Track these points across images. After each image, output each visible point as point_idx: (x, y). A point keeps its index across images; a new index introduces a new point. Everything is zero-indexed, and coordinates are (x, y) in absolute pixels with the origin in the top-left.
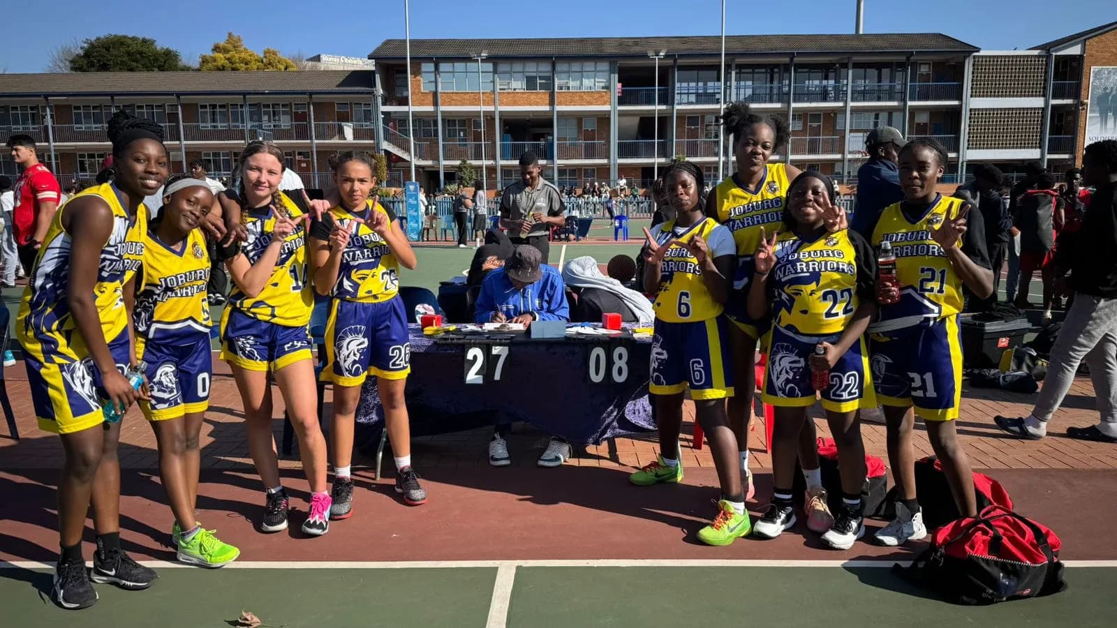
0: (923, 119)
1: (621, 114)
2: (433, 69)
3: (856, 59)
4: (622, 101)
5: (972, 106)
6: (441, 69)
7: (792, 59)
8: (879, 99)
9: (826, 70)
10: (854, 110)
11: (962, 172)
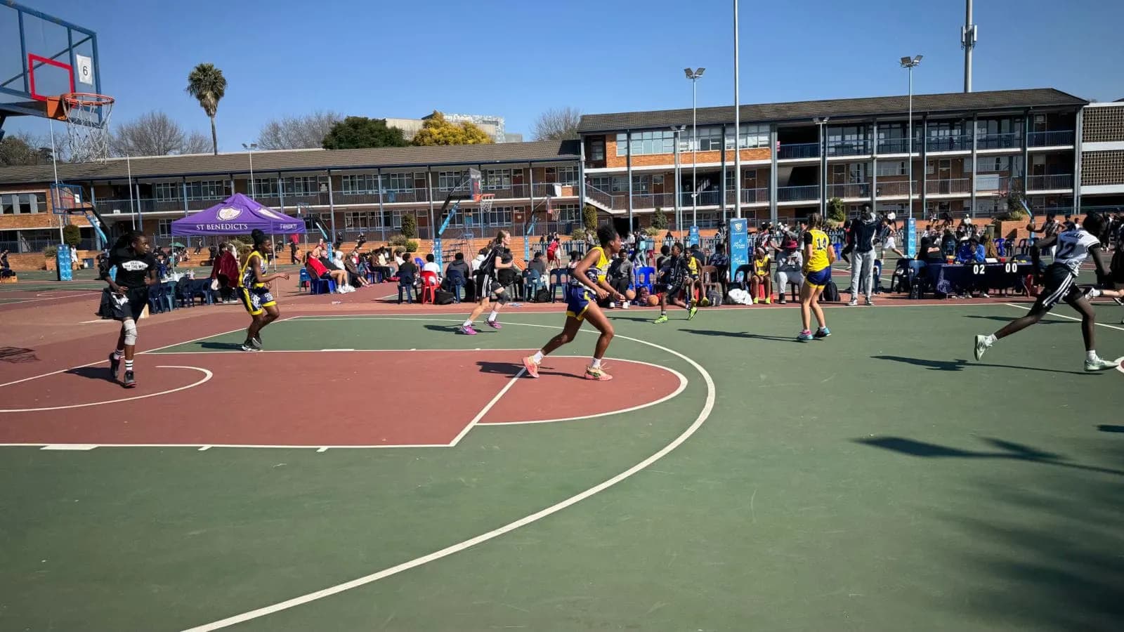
0: (1040, 161)
1: (780, 166)
2: (626, 139)
3: (980, 114)
4: (780, 156)
5: (1084, 150)
6: (632, 138)
7: (924, 117)
8: (999, 147)
9: (951, 124)
10: (979, 156)
11: (1077, 205)
